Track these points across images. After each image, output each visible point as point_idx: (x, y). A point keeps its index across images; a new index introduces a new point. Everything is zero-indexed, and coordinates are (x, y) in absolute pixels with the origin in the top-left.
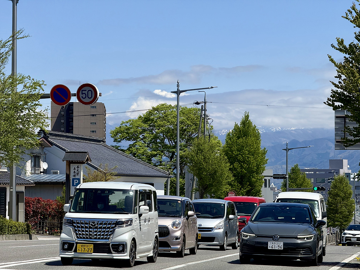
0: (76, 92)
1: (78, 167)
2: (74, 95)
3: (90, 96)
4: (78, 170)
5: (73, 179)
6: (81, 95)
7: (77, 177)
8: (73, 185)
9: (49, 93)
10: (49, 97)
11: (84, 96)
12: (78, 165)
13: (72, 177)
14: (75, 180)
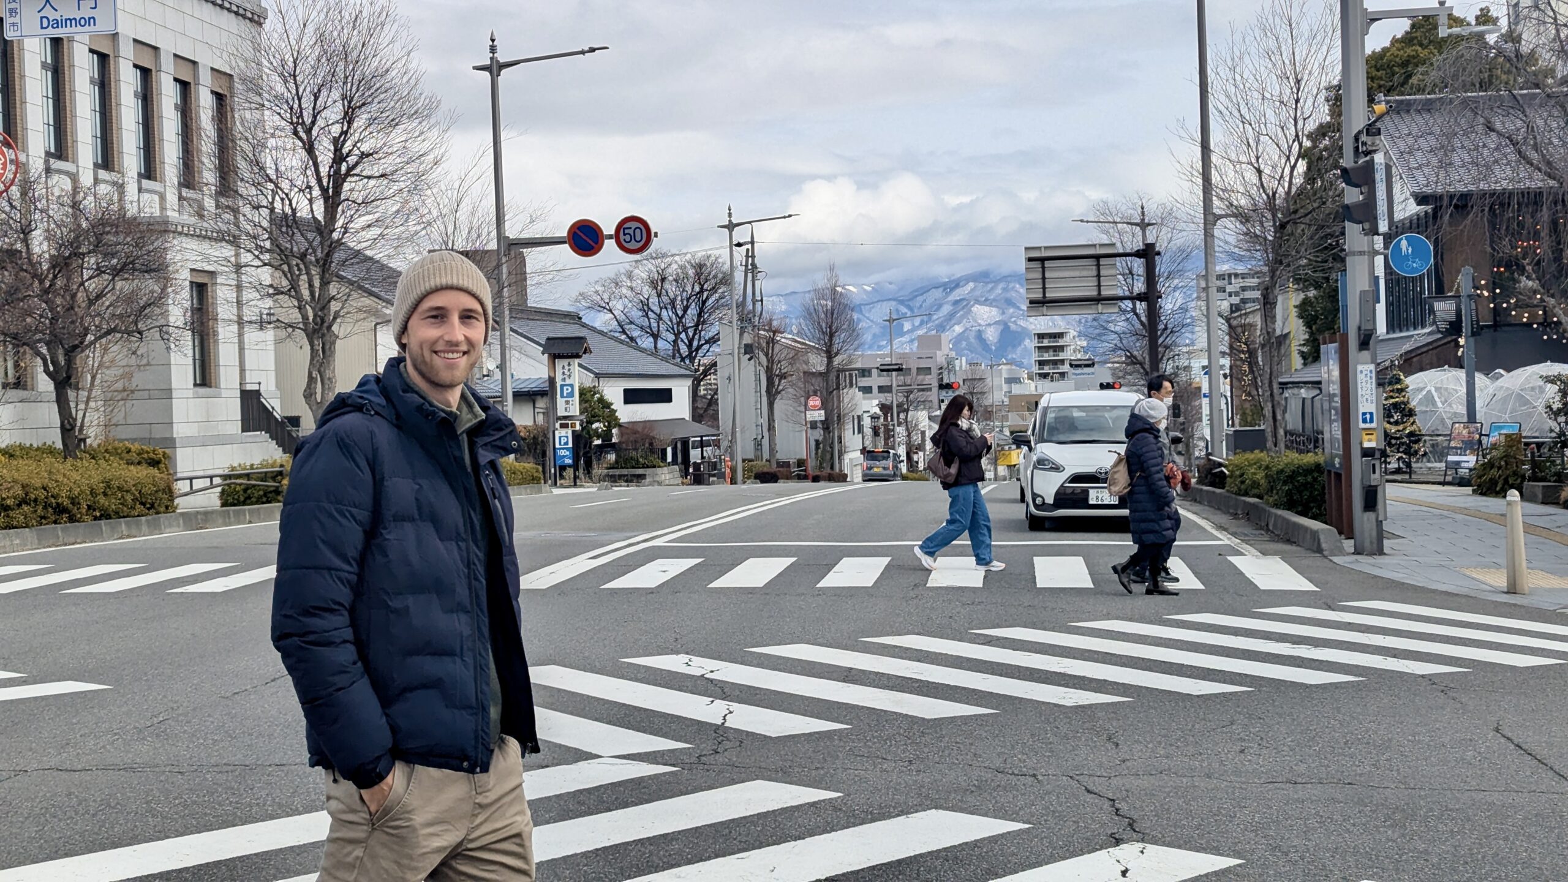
0: (613, 232)
1: (569, 365)
2: (610, 237)
3: (638, 238)
4: (569, 370)
5: (562, 386)
6: (622, 237)
7: (568, 382)
8: (562, 396)
9: (565, 234)
10: (564, 242)
11: (628, 238)
12: (568, 360)
13: (559, 383)
14: (565, 388)
